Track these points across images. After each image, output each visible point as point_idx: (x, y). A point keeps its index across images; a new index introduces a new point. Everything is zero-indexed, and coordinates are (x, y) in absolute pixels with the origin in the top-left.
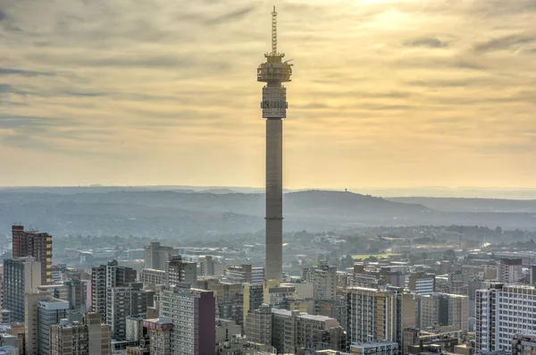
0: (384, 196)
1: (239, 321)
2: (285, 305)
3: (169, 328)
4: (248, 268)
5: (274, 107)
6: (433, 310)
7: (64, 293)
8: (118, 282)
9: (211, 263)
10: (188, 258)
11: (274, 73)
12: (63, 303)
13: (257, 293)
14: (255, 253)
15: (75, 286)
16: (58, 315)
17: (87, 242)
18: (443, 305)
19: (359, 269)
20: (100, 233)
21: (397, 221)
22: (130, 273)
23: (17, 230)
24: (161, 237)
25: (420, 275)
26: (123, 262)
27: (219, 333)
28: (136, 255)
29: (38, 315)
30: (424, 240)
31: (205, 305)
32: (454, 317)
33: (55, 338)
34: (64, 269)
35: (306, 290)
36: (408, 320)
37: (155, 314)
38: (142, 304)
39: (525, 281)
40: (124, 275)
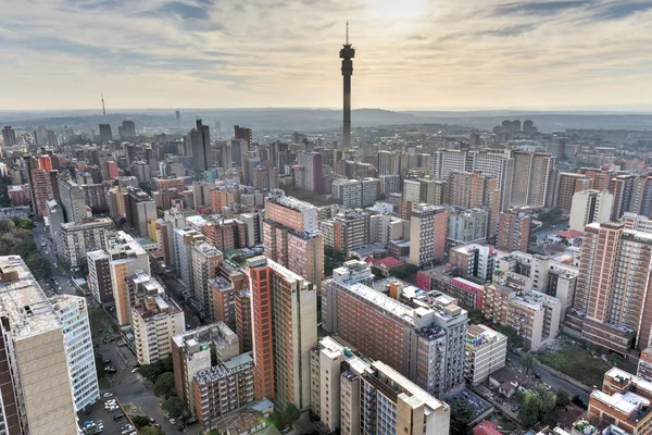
0: (392, 110)
1: (332, 165)
2: (352, 159)
3: (303, 169)
4: (335, 143)
5: (347, 70)
6: (415, 161)
7: (258, 154)
8: (281, 149)
9: (320, 142)
10: (310, 139)
11: (347, 53)
12: (258, 159)
13: (340, 154)
14: (338, 136)
15: (263, 152)
16: (257, 163)
17: (267, 133)
18: (420, 159)
19: (384, 143)
20: (272, 128)
21: (400, 122)
22: (285, 146)
23: (236, 127)
24: (298, 130)
25: (410, 145)
26: (282, 141)
27: (324, 170)
28: (287, 138)
29: (247, 163)
30: (412, 131)
31: (318, 159)
32: (424, 164)
33: (255, 174)
34: (257, 144)
35: (361, 152)
36: (404, 165)
37: (297, 163)
38: (291, 159)
39: (456, 148)
40: (283, 147)
